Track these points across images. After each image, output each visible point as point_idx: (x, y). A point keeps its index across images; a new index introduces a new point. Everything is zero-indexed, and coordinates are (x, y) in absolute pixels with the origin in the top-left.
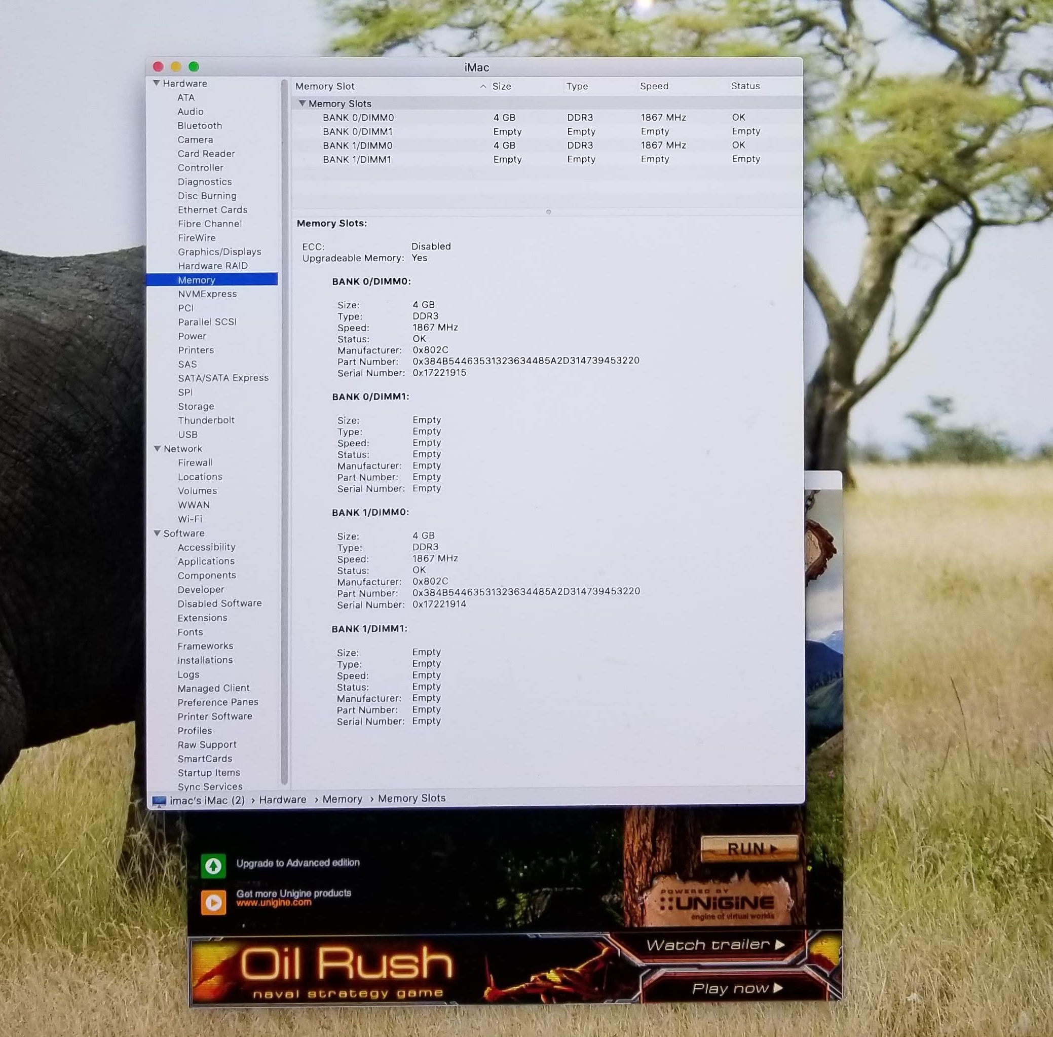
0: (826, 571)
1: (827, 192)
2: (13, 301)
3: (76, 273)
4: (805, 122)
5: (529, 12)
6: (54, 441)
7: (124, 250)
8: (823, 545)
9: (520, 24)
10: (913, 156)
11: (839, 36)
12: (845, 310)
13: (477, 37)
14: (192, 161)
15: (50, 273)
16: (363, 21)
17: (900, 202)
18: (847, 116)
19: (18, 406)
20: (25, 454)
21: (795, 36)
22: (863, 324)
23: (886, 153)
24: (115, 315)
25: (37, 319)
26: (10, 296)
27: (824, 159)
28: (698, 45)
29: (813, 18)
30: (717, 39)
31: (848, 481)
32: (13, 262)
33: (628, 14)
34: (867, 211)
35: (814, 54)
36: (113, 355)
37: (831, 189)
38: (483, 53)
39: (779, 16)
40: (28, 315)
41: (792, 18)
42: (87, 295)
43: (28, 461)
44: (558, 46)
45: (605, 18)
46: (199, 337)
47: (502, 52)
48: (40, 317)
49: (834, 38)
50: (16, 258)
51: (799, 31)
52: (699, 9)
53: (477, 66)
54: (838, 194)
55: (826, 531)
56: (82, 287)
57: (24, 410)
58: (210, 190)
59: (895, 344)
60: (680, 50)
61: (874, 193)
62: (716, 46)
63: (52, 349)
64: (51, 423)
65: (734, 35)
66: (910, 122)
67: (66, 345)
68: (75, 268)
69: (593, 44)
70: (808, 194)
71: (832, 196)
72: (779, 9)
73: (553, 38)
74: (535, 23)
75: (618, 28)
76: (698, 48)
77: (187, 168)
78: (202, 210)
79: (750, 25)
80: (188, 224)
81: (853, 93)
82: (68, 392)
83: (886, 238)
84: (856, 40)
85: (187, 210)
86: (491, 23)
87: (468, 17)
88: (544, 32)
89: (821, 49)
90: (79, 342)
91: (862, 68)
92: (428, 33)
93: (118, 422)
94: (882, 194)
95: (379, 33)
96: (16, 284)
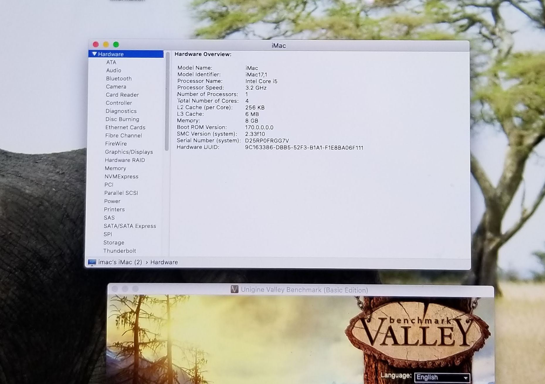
0: (484, 346)
1: (484, 119)
2: (10, 179)
3: (46, 163)
4: (471, 78)
5: (309, 14)
6: (32, 262)
7: (74, 151)
8: (483, 331)
9: (304, 21)
10: (534, 99)
11: (491, 29)
12: (495, 189)
13: (279, 28)
14: (113, 99)
15: (31, 164)
16: (213, 19)
17: (528, 126)
18: (496, 75)
19: (11, 241)
20: (14, 269)
21: (464, 28)
22: (506, 198)
23: (519, 97)
24: (68, 188)
25: (23, 190)
26: (8, 177)
27: (482, 100)
28: (407, 33)
29: (474, 18)
30: (419, 30)
31: (498, 292)
32: (10, 157)
33: (367, 15)
34: (508, 131)
35: (476, 39)
36: (66, 212)
37: (486, 118)
38: (282, 37)
39: (455, 16)
40: (18, 188)
41: (463, 17)
42: (52, 176)
43: (17, 273)
44: (326, 33)
45: (353, 18)
46: (117, 202)
47: (293, 37)
48: (25, 189)
49: (488, 30)
50: (12, 155)
51: (467, 25)
52: (408, 12)
53: (279, 45)
54: (490, 121)
55: (485, 322)
56: (50, 172)
57: (15, 243)
58: (124, 116)
59: (525, 210)
60: (397, 36)
61: (512, 121)
62: (418, 34)
63: (31, 208)
64: (30, 251)
65: (429, 28)
66: (533, 79)
67: (40, 205)
68: (46, 160)
69: (346, 32)
70: (473, 121)
71: (487, 122)
72: (455, 13)
73: (323, 29)
74: (313, 20)
75: (361, 23)
76: (407, 35)
77: (112, 103)
78: (119, 128)
79: (438, 22)
80: (111, 136)
81: (499, 62)
82: (41, 234)
83: (520, 148)
84: (500, 31)
85: (111, 127)
86: (287, 20)
87: (274, 16)
88: (317, 25)
89: (480, 36)
90: (47, 204)
91: (504, 48)
92: (251, 26)
93: (68, 251)
94: (517, 121)
95: (222, 26)
96: (12, 170)
